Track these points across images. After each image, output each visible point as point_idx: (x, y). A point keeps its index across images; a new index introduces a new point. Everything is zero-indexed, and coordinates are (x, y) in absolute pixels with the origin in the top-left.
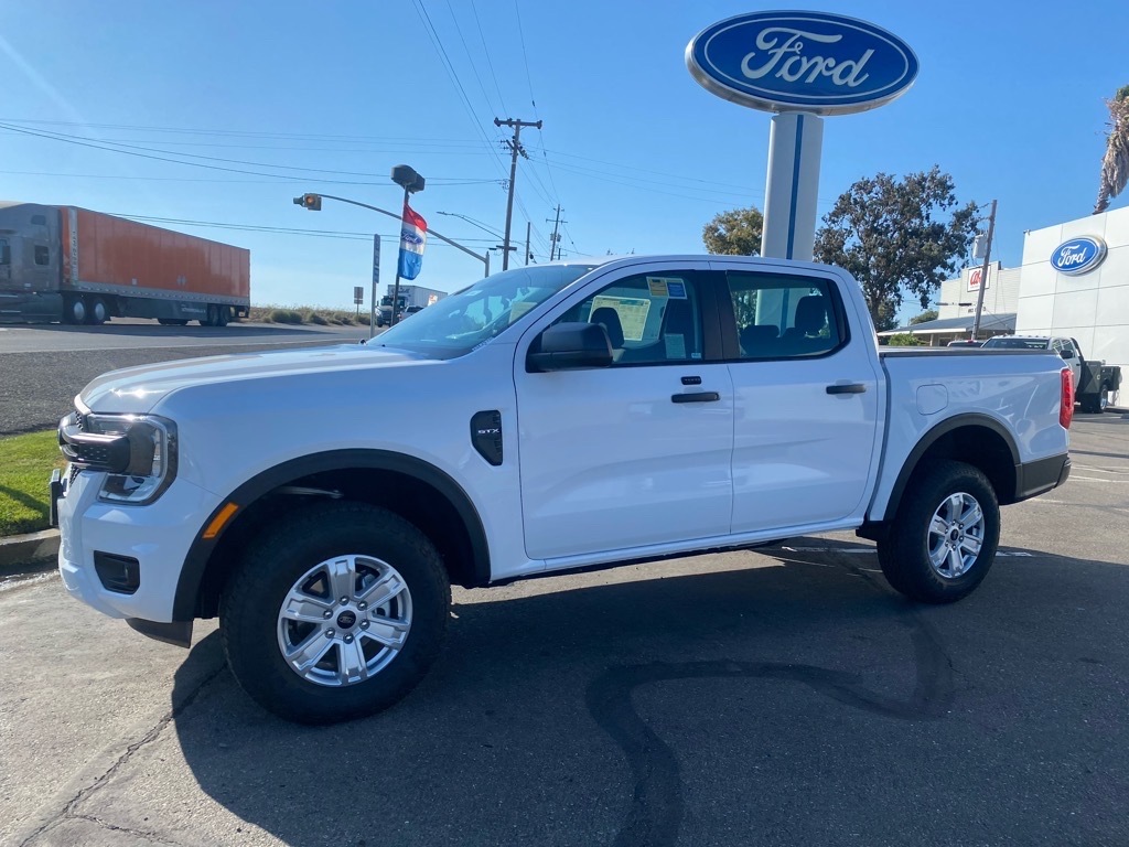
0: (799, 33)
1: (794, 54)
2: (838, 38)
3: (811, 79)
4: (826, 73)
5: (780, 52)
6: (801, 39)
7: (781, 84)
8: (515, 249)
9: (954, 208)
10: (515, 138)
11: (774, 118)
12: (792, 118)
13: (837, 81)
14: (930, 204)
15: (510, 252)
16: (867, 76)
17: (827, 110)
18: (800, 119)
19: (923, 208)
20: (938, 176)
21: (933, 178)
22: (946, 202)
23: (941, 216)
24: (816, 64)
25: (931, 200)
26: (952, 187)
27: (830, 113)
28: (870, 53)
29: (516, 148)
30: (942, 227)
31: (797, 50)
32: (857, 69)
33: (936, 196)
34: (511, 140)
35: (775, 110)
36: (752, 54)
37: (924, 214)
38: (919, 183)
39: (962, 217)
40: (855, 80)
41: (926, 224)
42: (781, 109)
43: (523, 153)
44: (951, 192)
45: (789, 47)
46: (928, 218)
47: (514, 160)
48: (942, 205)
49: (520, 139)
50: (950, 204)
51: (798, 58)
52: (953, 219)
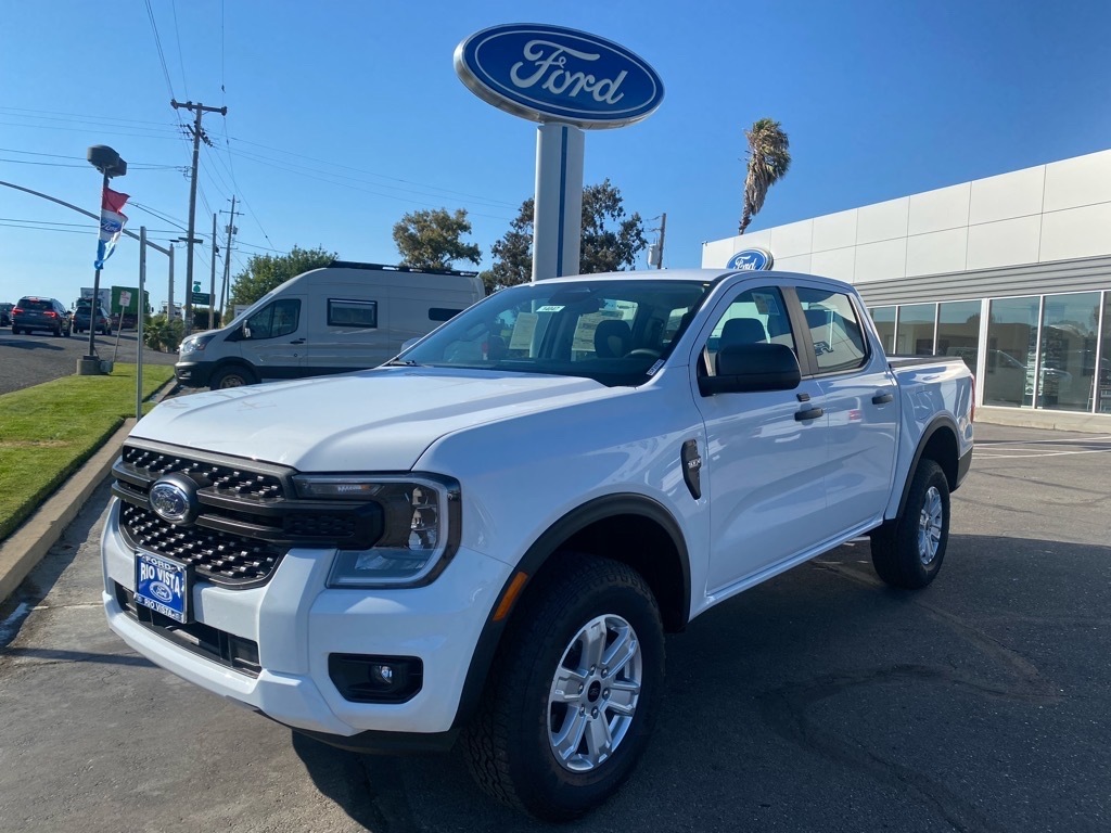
0: (563, 49)
1: (558, 68)
2: (597, 57)
3: (574, 93)
4: (588, 89)
5: (546, 65)
6: (564, 54)
7: (547, 96)
8: (201, 242)
9: (622, 219)
10: (197, 123)
11: (540, 128)
12: (557, 129)
13: (598, 98)
14: (603, 214)
15: (195, 245)
16: (622, 95)
17: (587, 124)
18: (565, 130)
19: (597, 218)
20: (609, 189)
21: (604, 190)
22: (616, 213)
23: (612, 225)
24: (578, 79)
25: (603, 211)
26: (620, 200)
27: (591, 127)
28: (624, 74)
29: (199, 134)
30: (612, 236)
31: (561, 64)
32: (614, 87)
33: (607, 207)
34: (192, 125)
35: (540, 120)
36: (521, 64)
37: (598, 223)
38: (594, 195)
39: (628, 227)
40: (613, 98)
41: (600, 232)
42: (546, 120)
43: (206, 140)
44: (620, 204)
45: (554, 60)
46: (601, 227)
47: (197, 146)
48: (613, 216)
49: (202, 125)
50: (619, 215)
51: (562, 72)
52: (621, 228)
